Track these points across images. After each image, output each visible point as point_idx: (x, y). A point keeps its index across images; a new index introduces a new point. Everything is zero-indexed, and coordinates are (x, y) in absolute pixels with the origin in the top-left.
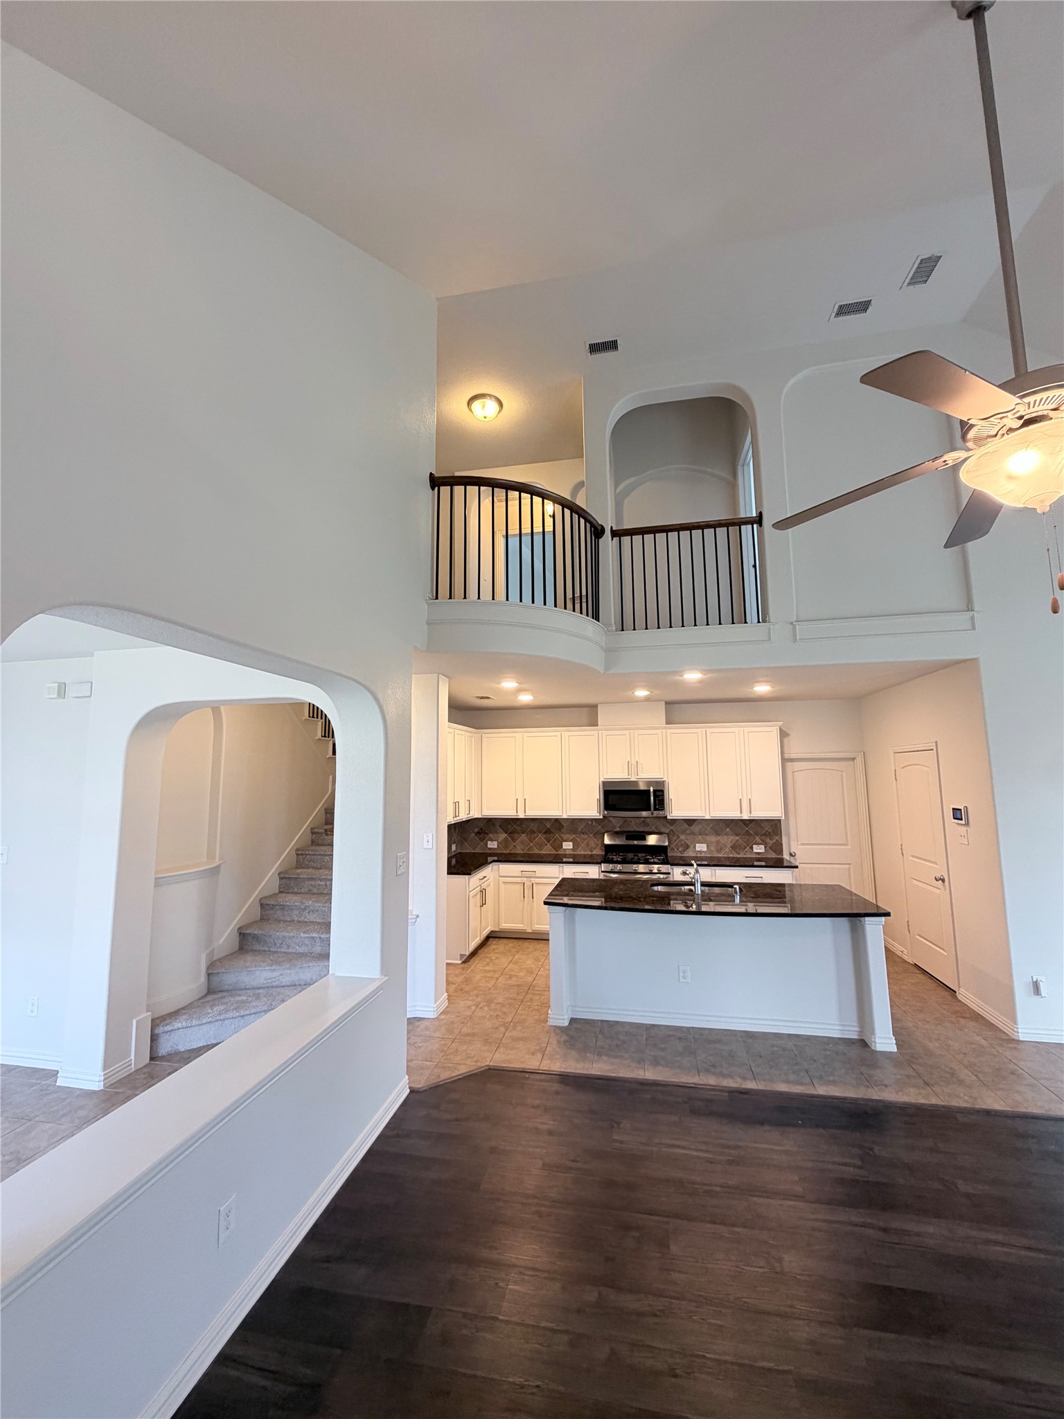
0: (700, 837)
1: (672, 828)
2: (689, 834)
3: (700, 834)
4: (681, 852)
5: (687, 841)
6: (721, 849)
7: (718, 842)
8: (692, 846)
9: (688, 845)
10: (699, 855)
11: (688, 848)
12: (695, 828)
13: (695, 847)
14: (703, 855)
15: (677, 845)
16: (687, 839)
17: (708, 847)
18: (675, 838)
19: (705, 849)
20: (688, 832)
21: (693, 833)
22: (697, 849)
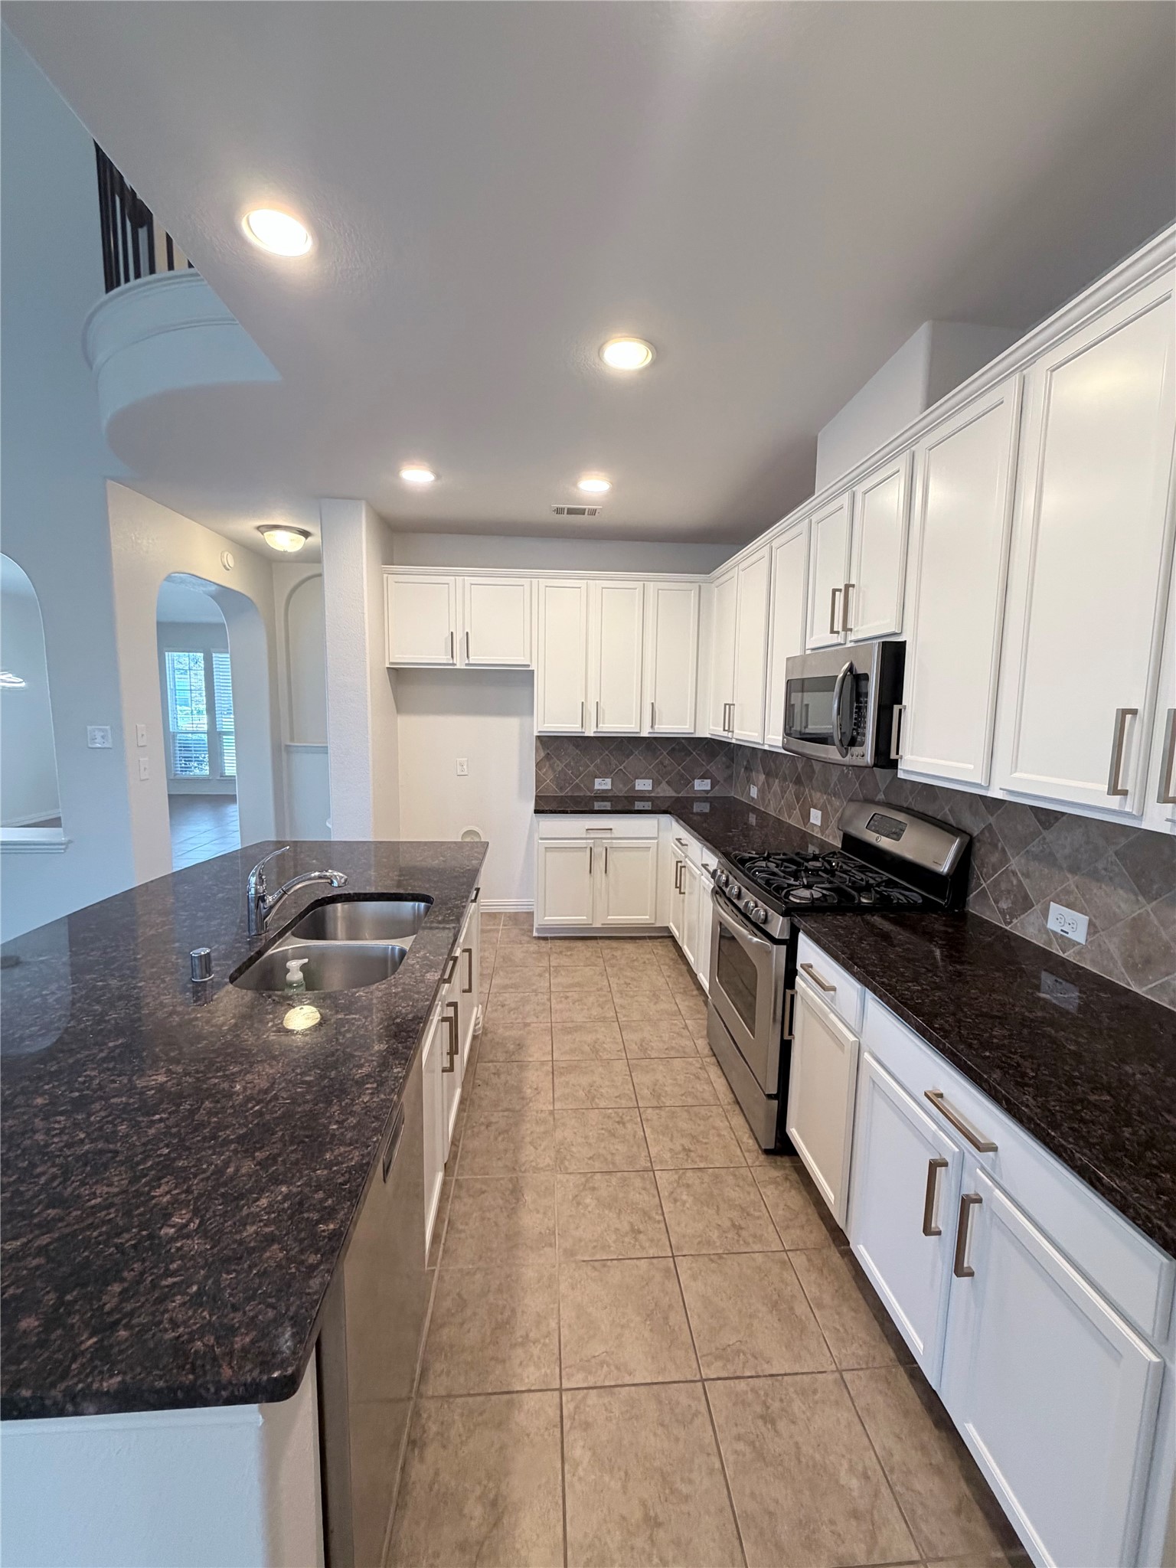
0: (1072, 881)
1: (992, 820)
2: (1036, 857)
3: (1074, 869)
4: (1003, 912)
5: (1025, 882)
6: (1148, 961)
7: (1137, 925)
8: (1037, 907)
9: (1026, 897)
10: (1056, 950)
11: (1025, 910)
12: (1063, 843)
13: (1045, 914)
14: (1068, 955)
15: (996, 883)
16: (1027, 875)
17: (1091, 924)
18: (994, 858)
19: (1079, 935)
20: (1034, 847)
21: (1048, 858)
22: (1053, 925)
